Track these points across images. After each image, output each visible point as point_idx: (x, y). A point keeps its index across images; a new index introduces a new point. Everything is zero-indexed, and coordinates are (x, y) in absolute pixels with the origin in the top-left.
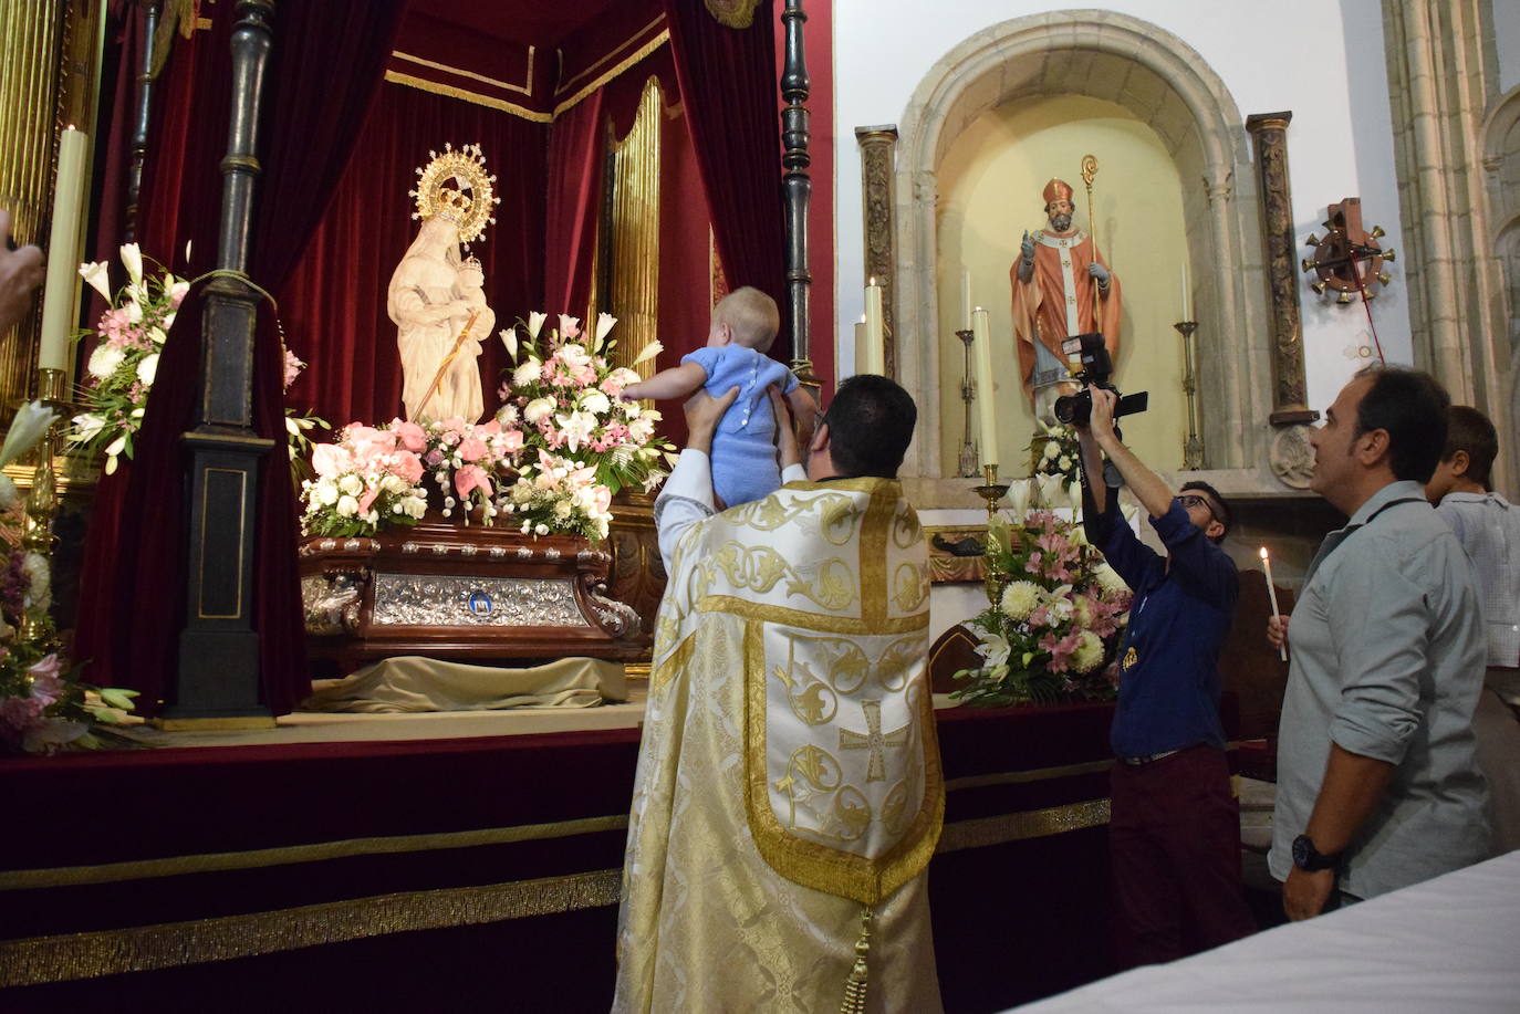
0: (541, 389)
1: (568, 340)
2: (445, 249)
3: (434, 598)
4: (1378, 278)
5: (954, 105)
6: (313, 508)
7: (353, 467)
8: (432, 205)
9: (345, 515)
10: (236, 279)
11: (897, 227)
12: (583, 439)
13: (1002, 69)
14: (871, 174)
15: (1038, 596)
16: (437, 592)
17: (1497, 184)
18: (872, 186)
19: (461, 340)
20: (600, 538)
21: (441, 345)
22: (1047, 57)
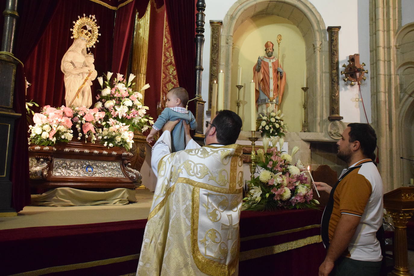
0: (110, 97)
1: (119, 82)
2: (82, 49)
3: (74, 167)
4: (363, 78)
5: (240, 16)
6: (33, 135)
7: (48, 122)
8: (78, 34)
9: (44, 138)
10: (8, 55)
11: (220, 52)
12: (123, 114)
13: (255, 6)
14: (214, 35)
15: (271, 175)
16: (75, 165)
17: (399, 53)
18: (213, 39)
19: (86, 80)
20: (129, 148)
21: (79, 82)
22: (269, 4)
